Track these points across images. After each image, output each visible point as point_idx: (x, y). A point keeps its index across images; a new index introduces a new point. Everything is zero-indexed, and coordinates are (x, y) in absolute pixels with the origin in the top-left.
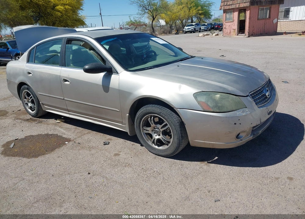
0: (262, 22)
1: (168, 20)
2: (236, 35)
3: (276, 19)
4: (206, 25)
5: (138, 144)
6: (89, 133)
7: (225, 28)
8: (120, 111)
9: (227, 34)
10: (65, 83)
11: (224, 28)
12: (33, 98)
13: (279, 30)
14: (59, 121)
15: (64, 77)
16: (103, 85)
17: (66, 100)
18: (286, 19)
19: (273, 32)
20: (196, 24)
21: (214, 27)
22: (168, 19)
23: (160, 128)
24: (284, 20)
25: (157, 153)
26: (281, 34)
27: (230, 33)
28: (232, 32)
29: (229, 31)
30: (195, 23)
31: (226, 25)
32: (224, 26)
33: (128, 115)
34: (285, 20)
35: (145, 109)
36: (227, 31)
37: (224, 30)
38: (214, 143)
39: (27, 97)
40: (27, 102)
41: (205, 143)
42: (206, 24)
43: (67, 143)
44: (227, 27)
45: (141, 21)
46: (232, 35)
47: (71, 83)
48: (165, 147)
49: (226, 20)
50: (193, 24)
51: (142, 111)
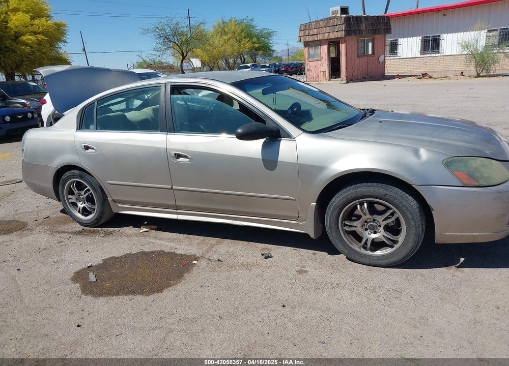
0: (363, 60)
1: (206, 59)
2: (328, 80)
3: (383, 56)
4: (268, 67)
5: (322, 252)
6: (217, 243)
7: (308, 70)
8: (297, 200)
9: (312, 80)
10: (178, 160)
11: (306, 70)
12: (91, 191)
13: (388, 72)
14: (147, 230)
15: (175, 150)
16: (263, 159)
17: (175, 189)
18: (394, 56)
19: (379, 75)
20: (253, 65)
21: (279, 69)
22: (207, 57)
23: (380, 220)
24: (391, 58)
25: (372, 262)
26: (393, 77)
27: (318, 77)
28: (320, 76)
29: (315, 75)
30: (251, 64)
31: (310, 66)
32: (307, 68)
33: (315, 204)
34: (393, 58)
35: (352, 191)
36: (311, 74)
37: (307, 73)
38: (477, 235)
39: (76, 192)
40: (74, 201)
41: (462, 235)
42: (268, 65)
43: (194, 262)
44: (311, 69)
45: (163, 61)
46: (321, 81)
47: (191, 159)
48: (386, 251)
49: (309, 58)
50: (249, 65)
51: (347, 196)
